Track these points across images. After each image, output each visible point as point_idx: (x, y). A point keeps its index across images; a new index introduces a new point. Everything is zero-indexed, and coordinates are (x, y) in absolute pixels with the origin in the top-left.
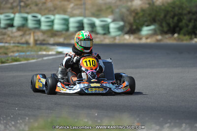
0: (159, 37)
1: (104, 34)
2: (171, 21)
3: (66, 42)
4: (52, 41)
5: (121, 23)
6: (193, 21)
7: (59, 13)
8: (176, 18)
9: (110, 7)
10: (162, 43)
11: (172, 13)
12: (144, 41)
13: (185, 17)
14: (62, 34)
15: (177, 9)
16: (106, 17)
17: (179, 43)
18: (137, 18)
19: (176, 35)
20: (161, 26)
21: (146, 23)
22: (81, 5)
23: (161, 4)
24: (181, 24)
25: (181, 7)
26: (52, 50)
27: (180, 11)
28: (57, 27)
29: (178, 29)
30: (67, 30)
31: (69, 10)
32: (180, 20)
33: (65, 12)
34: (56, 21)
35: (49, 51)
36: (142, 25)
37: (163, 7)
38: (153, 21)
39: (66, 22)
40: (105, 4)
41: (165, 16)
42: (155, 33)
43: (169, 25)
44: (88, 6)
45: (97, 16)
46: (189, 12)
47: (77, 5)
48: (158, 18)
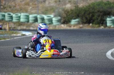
0: (81, 26)
1: (50, 24)
2: (88, 16)
3: (27, 29)
4: (19, 28)
5: (59, 18)
6: (100, 16)
7: (23, 12)
8: (91, 15)
9: (53, 9)
10: (83, 29)
11: (89, 12)
12: (72, 28)
13: (96, 14)
14: (25, 24)
15: (91, 9)
16: (51, 14)
17: (93, 29)
18: (68, 14)
19: (91, 24)
20: (82, 19)
21: (74, 18)
22: (36, 7)
23: (82, 7)
24: (93, 18)
25: (93, 8)
26: (19, 33)
27: (93, 11)
28: (22, 20)
29: (92, 21)
30: (28, 21)
31: (29, 10)
32: (93, 16)
33: (26, 11)
34: (22, 17)
35: (17, 34)
36: (71, 19)
37: (83, 9)
38: (77, 16)
39: (27, 17)
40: (50, 7)
41: (85, 14)
42: (79, 23)
43: (86, 18)
44: (40, 8)
45: (45, 14)
46: (98, 11)
47: (33, 7)
48: (80, 15)
